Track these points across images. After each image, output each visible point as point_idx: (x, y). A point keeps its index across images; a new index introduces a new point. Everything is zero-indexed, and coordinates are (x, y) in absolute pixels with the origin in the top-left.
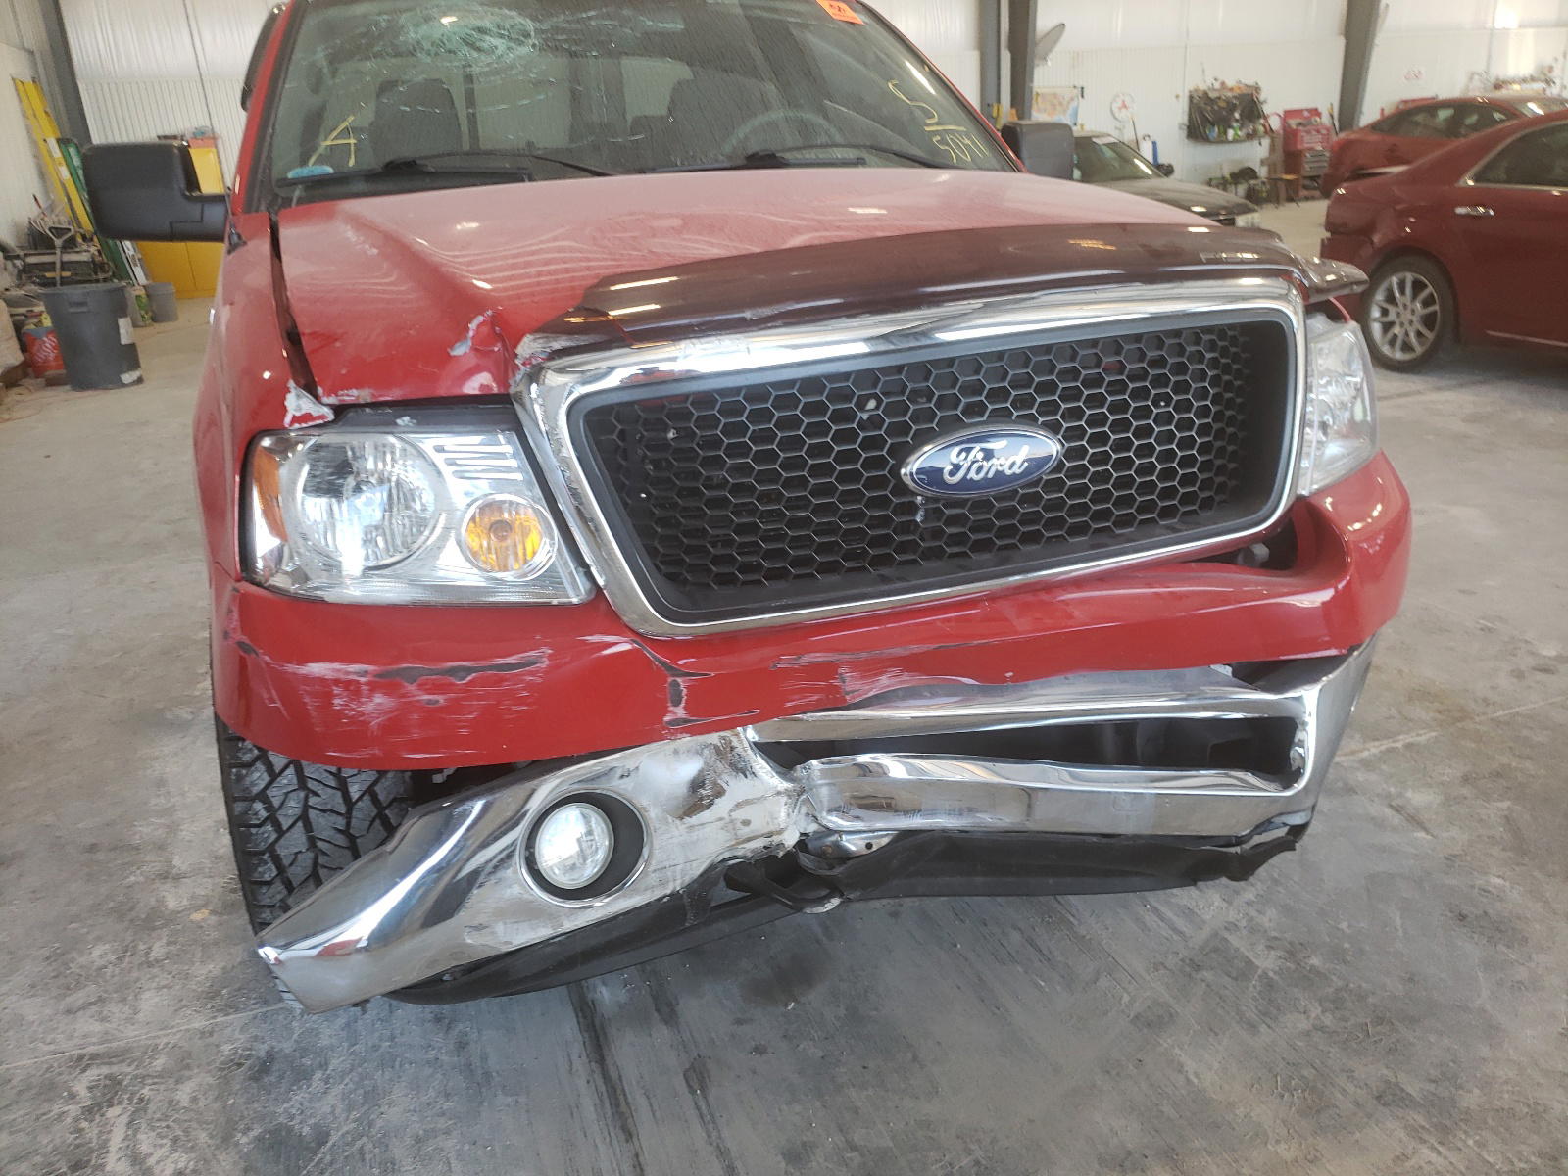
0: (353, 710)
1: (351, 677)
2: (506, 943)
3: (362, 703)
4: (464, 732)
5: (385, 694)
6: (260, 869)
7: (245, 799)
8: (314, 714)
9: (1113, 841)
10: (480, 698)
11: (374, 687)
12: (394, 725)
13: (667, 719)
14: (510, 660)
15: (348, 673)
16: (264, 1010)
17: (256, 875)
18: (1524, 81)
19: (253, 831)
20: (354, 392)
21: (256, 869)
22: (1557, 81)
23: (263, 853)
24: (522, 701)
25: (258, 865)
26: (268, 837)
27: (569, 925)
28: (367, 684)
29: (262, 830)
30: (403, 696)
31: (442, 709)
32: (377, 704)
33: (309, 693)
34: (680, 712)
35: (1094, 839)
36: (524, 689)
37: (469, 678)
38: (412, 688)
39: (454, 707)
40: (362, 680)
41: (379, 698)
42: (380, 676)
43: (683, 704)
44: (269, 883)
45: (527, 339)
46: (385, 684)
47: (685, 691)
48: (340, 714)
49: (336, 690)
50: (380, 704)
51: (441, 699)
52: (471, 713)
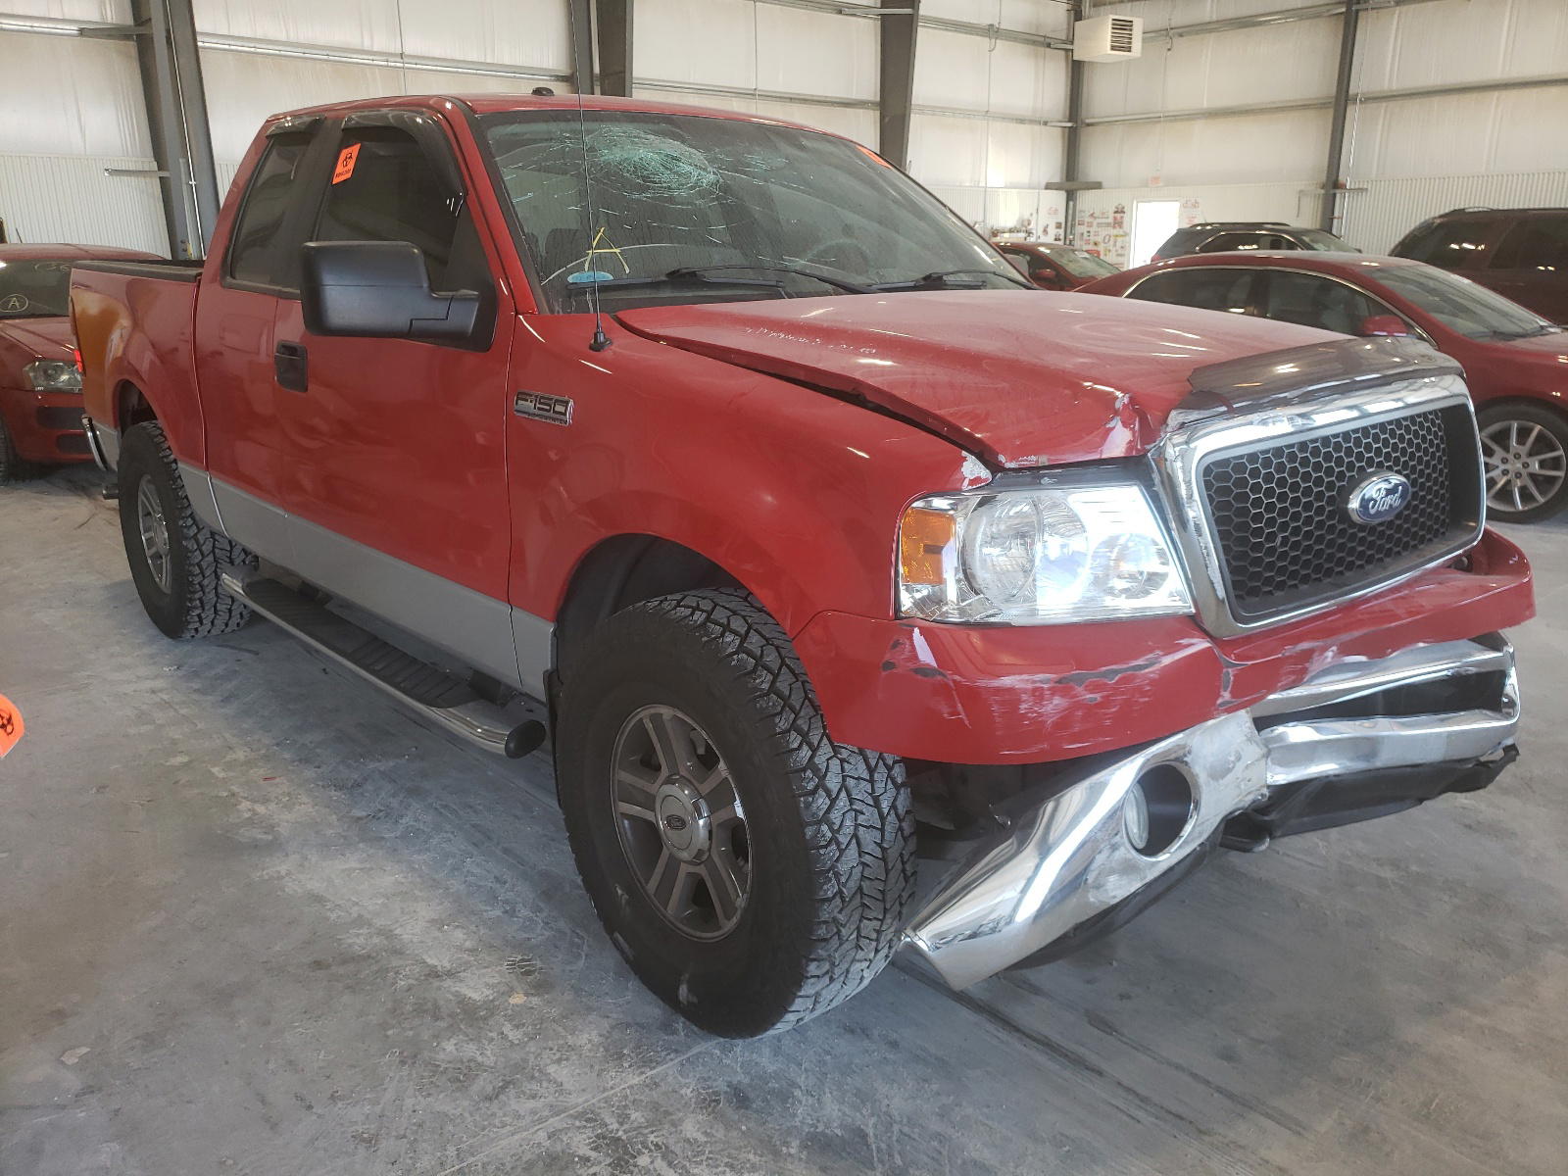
0: (1036, 712)
1: (1038, 685)
2: (1115, 897)
3: (1044, 706)
4: (1108, 722)
5: (1062, 696)
6: (825, 887)
7: (816, 823)
8: (998, 720)
9: (1421, 769)
10: (1123, 693)
11: (1054, 691)
12: (1064, 721)
13: (1219, 701)
14: (1140, 662)
15: (1034, 682)
16: (679, 1059)
17: (822, 893)
18: (1011, 231)
19: (822, 852)
20: (1034, 458)
21: (822, 888)
22: (1034, 232)
23: (828, 871)
24: (1144, 694)
25: (825, 883)
26: (834, 855)
27: (1151, 875)
28: (1049, 689)
29: (829, 848)
30: (1075, 696)
31: (1099, 705)
32: (1055, 705)
33: (997, 702)
34: (1226, 695)
35: (1409, 769)
36: (1148, 684)
37: (1117, 678)
38: (1080, 689)
39: (1106, 702)
40: (1045, 686)
41: (1057, 700)
42: (1059, 682)
43: (1229, 689)
44: (829, 900)
45: (1173, 413)
46: (1062, 688)
47: (1232, 678)
48: (1024, 716)
49: (1024, 697)
50: (1056, 705)
51: (1098, 696)
52: (1115, 706)
